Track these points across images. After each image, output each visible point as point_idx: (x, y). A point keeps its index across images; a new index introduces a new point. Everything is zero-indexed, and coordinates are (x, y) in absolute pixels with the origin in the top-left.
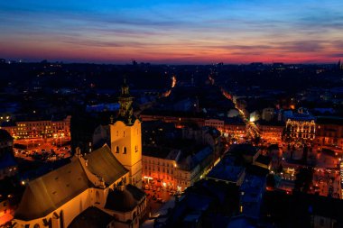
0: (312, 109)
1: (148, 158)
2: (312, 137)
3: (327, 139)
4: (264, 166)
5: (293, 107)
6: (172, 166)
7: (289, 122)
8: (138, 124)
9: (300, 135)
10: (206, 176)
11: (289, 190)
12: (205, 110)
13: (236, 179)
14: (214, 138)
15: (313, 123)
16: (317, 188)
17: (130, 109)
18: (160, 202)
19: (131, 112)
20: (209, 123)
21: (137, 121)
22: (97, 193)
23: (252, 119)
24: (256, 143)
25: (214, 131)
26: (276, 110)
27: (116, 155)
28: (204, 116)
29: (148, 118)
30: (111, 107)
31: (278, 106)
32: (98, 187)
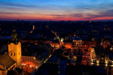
0: (81, 36)
1: (24, 57)
2: (81, 45)
3: (86, 46)
4: (66, 57)
5: (75, 36)
6: (34, 59)
7: (74, 41)
8: (19, 44)
9: (77, 45)
10: (46, 61)
11: (74, 64)
12: (45, 38)
13: (57, 62)
14: (49, 48)
15: (81, 41)
16: (84, 63)
17: (16, 38)
18: (29, 73)
19: (17, 39)
20: (47, 42)
21: (19, 43)
22: (3, 72)
23: (62, 40)
24: (63, 49)
25: (49, 45)
26: (70, 37)
27: (11, 56)
28: (45, 40)
29: (24, 41)
30: (8, 38)
31: (70, 35)
32: (3, 70)
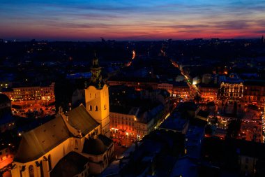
0: (240, 74)
1: (114, 114)
2: (240, 96)
3: (252, 97)
4: (204, 119)
5: (226, 73)
6: (133, 120)
7: (223, 84)
8: (106, 88)
9: (231, 95)
10: (159, 127)
11: (222, 137)
12: (158, 76)
13: (182, 129)
14: (165, 98)
15: (241, 85)
16: (244, 135)
17: (99, 76)
18: (124, 147)
19: (100, 79)
20: (161, 86)
21: (105, 86)
22: (76, 141)
23: (195, 83)
24: (198, 101)
25: (165, 93)
26: (213, 75)
27: (90, 112)
28: (158, 81)
29: (113, 84)
30: (85, 75)
31: (215, 72)
32: (77, 137)
